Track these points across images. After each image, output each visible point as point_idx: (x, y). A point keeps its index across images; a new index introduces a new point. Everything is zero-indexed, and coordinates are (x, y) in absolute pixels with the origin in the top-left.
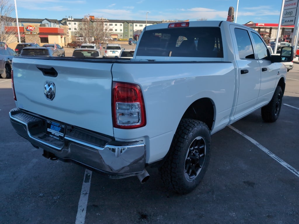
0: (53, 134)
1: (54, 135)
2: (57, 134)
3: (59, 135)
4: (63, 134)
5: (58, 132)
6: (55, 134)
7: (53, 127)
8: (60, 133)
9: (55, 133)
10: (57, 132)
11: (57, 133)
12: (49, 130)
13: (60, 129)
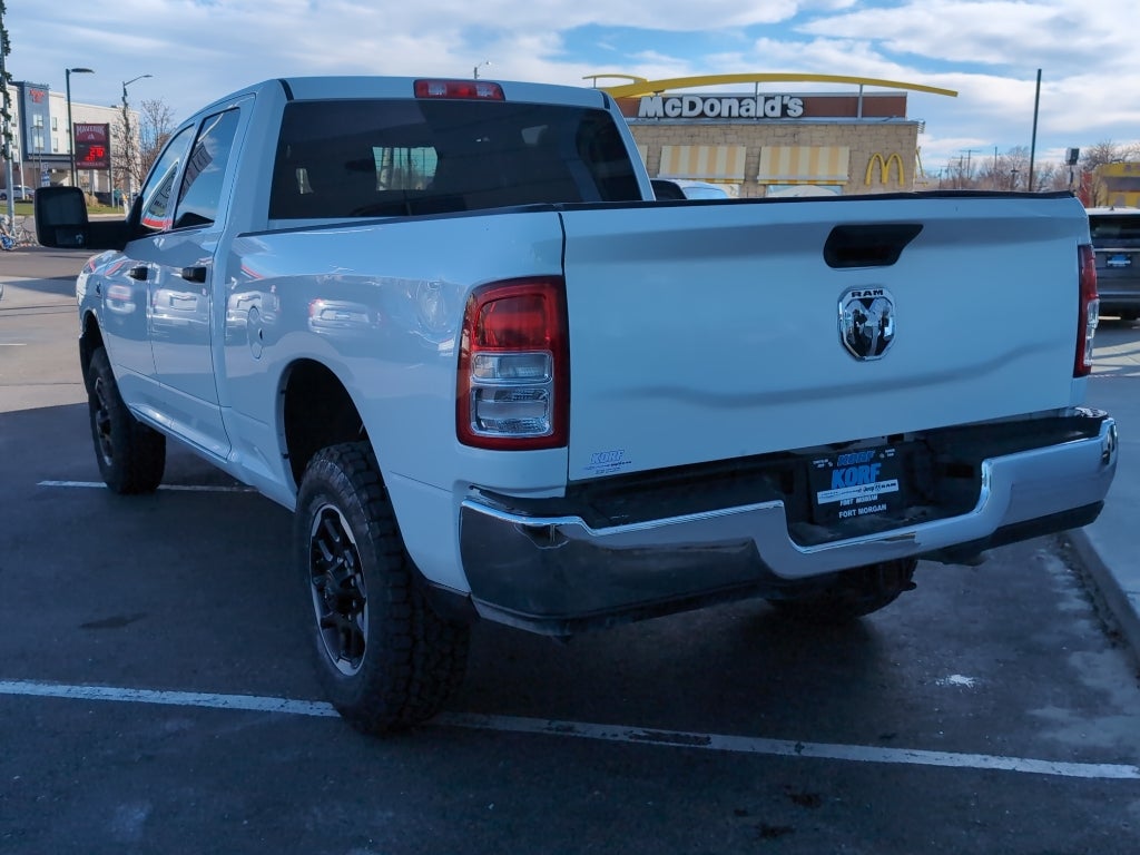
0: (847, 503)
1: (855, 505)
2: (869, 493)
3: (879, 495)
4: (896, 481)
5: (868, 486)
6: (858, 501)
7: (843, 477)
8: (882, 483)
9: (856, 495)
10: (863, 487)
11: (866, 489)
12: (823, 498)
13: (878, 469)
